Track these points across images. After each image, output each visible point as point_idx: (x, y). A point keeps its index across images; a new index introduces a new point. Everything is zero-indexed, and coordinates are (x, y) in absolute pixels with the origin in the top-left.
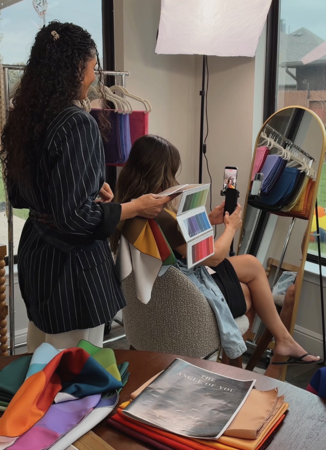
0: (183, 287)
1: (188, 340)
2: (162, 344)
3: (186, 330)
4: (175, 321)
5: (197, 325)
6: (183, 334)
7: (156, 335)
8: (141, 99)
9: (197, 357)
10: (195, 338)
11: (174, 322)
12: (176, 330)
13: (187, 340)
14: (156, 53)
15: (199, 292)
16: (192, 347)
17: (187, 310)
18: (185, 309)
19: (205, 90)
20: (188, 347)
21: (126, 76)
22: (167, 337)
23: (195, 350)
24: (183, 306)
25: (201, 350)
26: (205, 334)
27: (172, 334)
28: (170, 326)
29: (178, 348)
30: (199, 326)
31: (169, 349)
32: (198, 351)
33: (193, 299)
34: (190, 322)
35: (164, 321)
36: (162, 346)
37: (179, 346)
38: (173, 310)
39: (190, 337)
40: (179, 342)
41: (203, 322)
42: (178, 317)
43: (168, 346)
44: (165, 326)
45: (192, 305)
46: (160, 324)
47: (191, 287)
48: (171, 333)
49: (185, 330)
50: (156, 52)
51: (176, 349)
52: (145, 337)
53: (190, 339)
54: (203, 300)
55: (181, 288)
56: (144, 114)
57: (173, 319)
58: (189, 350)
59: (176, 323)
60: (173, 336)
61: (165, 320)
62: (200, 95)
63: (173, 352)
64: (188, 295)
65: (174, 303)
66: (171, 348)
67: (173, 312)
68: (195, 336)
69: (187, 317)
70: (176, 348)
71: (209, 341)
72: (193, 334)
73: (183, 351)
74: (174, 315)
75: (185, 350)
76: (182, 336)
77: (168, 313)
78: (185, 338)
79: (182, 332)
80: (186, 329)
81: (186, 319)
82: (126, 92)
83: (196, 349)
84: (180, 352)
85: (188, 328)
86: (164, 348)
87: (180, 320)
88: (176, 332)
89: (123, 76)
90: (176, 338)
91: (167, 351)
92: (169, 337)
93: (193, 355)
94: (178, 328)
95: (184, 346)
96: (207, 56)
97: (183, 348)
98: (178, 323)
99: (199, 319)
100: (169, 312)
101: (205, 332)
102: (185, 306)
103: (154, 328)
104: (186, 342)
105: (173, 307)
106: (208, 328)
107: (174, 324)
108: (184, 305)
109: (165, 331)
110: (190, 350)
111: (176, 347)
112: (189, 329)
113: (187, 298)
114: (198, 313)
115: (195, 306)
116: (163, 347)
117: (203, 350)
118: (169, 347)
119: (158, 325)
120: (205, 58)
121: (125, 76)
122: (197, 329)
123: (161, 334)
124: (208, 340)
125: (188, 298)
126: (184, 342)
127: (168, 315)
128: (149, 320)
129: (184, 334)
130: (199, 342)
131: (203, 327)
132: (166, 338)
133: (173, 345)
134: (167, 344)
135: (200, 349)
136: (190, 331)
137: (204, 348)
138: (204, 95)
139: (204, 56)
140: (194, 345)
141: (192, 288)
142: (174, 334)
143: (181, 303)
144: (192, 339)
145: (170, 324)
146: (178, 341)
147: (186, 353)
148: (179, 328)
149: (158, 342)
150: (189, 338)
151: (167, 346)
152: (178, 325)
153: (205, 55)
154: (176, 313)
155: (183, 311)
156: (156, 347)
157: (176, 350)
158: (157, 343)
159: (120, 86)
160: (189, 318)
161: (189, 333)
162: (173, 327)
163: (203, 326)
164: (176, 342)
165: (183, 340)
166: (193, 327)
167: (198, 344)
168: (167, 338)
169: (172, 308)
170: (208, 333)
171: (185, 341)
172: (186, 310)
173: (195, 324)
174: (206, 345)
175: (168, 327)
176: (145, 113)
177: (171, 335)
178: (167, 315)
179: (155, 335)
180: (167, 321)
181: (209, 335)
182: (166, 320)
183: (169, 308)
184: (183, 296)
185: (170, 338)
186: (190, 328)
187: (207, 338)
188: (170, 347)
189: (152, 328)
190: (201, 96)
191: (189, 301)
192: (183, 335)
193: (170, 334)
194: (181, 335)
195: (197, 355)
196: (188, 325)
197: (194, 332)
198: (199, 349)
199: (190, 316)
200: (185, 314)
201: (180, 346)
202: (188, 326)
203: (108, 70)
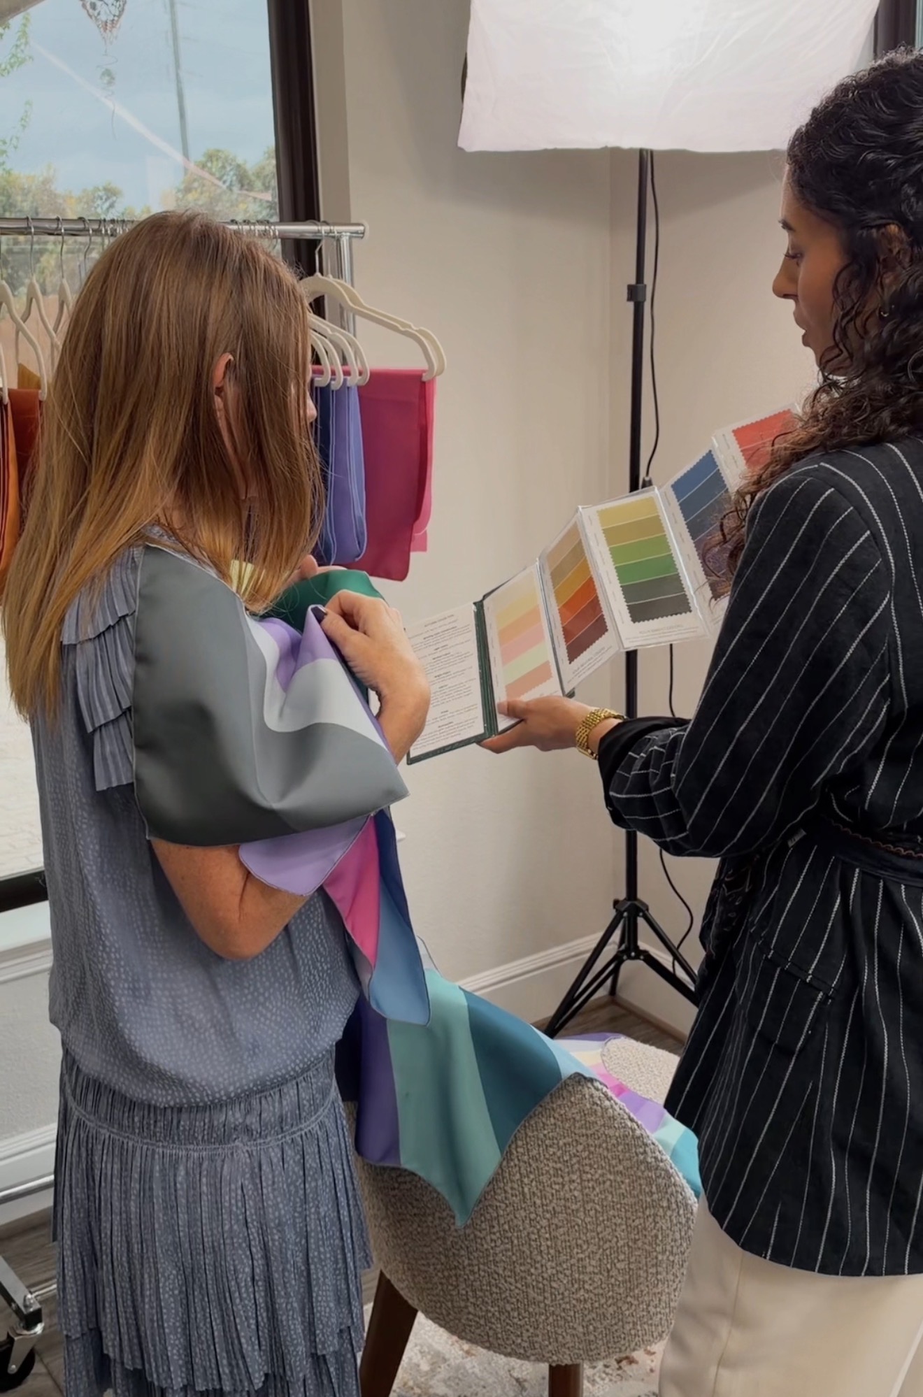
0: (562, 1112)
1: (586, 1296)
2: (489, 1301)
3: (579, 1260)
4: (535, 1227)
5: (621, 1243)
6: (568, 1272)
7: (464, 1268)
8: (410, 327)
9: (623, 1348)
10: (616, 1288)
11: (533, 1233)
12: (539, 1258)
13: (582, 1292)
14: (461, 149)
15: (629, 1123)
16: (604, 1316)
17: (581, 1191)
18: (575, 1189)
19: (648, 279)
20: (590, 1317)
21: (354, 240)
22: (508, 1279)
23: (616, 1327)
24: (567, 1179)
25: (639, 1328)
26: (653, 1270)
27: (525, 1272)
28: (516, 1242)
29: (551, 1319)
30: (630, 1244)
31: (516, 1320)
32: (625, 1331)
33: (605, 1153)
34: (595, 1234)
35: (494, 1227)
36: (489, 1308)
37: (553, 1313)
38: (526, 1190)
39: (595, 1285)
40: (552, 1301)
41: (645, 1229)
42: (548, 1216)
43: (512, 1309)
44: (499, 1242)
45: (602, 1175)
46: (478, 1233)
47: (595, 1107)
48: (523, 1268)
49: (573, 1261)
50: (461, 144)
51: (541, 1320)
52: (424, 1265)
53: (596, 1291)
54: (645, 1152)
55: (556, 1115)
56: (423, 384)
57: (528, 1221)
58: (591, 1327)
59: (539, 1236)
60: (529, 1278)
61: (495, 1223)
62: (629, 299)
63: (531, 1330)
64: (582, 1140)
65: (530, 1165)
66: (524, 1318)
67: (528, 1197)
68: (613, 1280)
69: (581, 1214)
70: (543, 1317)
71: (669, 1294)
72: (606, 1274)
73: (569, 1331)
74: (532, 1209)
75: (575, 1326)
76: (565, 1282)
77: (506, 1198)
78: (576, 1286)
79: (565, 1266)
80: (581, 1256)
81: (580, 1222)
82: (354, 299)
83: (620, 1323)
84: (556, 1333)
85: (587, 1253)
86: (497, 1314)
87: (554, 1226)
88: (538, 1265)
89: (345, 241)
90: (541, 1285)
91: (507, 1324)
92: (512, 1280)
93: (608, 1342)
94: (549, 1253)
95: (572, 1313)
96: (652, 152)
97: (569, 1319)
98: (547, 1236)
99: (630, 1222)
100: (509, 1196)
101: (653, 1266)
102: (574, 1177)
103: (456, 1243)
104: (578, 1300)
105: (526, 1180)
106: (664, 1252)
107: (533, 1237)
108: (569, 1173)
109: (497, 1259)
110: (595, 1328)
111: (542, 1314)
112: (589, 1257)
113: (580, 1148)
114: (626, 1201)
115: (612, 1177)
116: (492, 1310)
117: (646, 1327)
118: (516, 1314)
119: (472, 1236)
120: (645, 160)
121: (350, 238)
122: (622, 1257)
123: (482, 1267)
124: (666, 1290)
125: (584, 1150)
126: (574, 1302)
127: (507, 1206)
128: (437, 1215)
129: (571, 1275)
130: (629, 1299)
131: (648, 1248)
132: (503, 1281)
133: (531, 1310)
134: (508, 1302)
135: (635, 1324)
136: (593, 1263)
137: (651, 1319)
138: (645, 300)
139: (641, 151)
140: (611, 1310)
141: (599, 1114)
142: (533, 1270)
143: (559, 1165)
144: (601, 1291)
145: (518, 1238)
146: (547, 1295)
147: (582, 1335)
148: (552, 1251)
149: (474, 1291)
150: (591, 1288)
151: (509, 1309)
152: (549, 1243)
153: (647, 151)
154: (538, 1202)
155: (567, 1196)
156: (466, 1307)
157: (541, 1326)
158: (470, 1293)
159: (330, 278)
160: (588, 1220)
161: (589, 1269)
162: (529, 1249)
163: (644, 1243)
164: (541, 1298)
165: (566, 1294)
166: (604, 1250)
167: (626, 1306)
168: (506, 1281)
169: (522, 1181)
170: (664, 1266)
171: (574, 1296)
172: (576, 1193)
173: (615, 1240)
174: (658, 1310)
175: (509, 1246)
176: (425, 378)
177: (523, 1275)
178: (503, 1206)
179: (461, 1267)
180: (506, 1227)
181: (667, 1273)
182: (502, 1221)
183: (512, 1181)
184: (565, 1144)
185: (519, 1286)
186: (593, 1252)
187: (660, 1285)
188: (519, 1314)
189: (449, 1243)
190: (631, 305)
191: (587, 1161)
192: (565, 1275)
193: (518, 1270)
194: (561, 1276)
195: (622, 1342)
196: (587, 1242)
197: (609, 1266)
198: (631, 1325)
199: (592, 1213)
200: (574, 1207)
201: (557, 1313)
202: (585, 1247)
203: (296, 219)
